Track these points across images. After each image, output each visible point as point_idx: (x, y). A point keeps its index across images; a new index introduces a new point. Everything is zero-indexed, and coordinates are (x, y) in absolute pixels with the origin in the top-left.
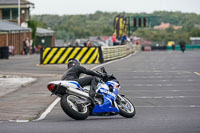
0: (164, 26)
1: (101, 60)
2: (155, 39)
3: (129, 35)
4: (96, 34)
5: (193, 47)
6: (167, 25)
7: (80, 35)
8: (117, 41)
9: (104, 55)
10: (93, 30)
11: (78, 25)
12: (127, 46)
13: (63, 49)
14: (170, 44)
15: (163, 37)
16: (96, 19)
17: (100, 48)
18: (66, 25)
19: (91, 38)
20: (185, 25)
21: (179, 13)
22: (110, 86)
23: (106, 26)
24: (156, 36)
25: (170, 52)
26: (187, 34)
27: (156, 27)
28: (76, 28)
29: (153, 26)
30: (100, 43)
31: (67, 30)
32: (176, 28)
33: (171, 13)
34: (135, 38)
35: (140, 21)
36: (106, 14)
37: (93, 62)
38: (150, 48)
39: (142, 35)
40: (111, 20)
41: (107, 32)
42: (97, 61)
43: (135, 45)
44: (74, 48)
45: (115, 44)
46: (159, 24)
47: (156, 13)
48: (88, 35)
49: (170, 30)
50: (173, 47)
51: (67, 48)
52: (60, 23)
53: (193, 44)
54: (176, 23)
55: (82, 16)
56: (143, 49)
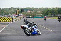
0: (29, 12)
1: (12, 21)
2: (27, 15)
3: (20, 14)
4: (11, 14)
5: (37, 17)
6: (30, 11)
7: (7, 14)
8: (17, 16)
9: (13, 19)
10: (10, 12)
11: (6, 11)
12: (19, 17)
13: (2, 18)
14: (31, 16)
15: (29, 15)
16: (11, 10)
17: (12, 17)
18: (3, 11)
19: (10, 15)
20: (35, 11)
21: (33, 8)
22: (35, 27)
23: (14, 12)
24: (27, 14)
25: (31, 18)
26: (35, 14)
27: (27, 12)
28: (6, 12)
29: (26, 11)
30: (12, 16)
31: (3, 13)
32: (32, 12)
33: (31, 8)
34: (21, 15)
35: (23, 10)
36: (14, 8)
37: (10, 21)
38: (25, 17)
39: (23, 14)
40: (15, 10)
41: (14, 13)
42: (11, 21)
43: (21, 17)
44: (5, 17)
45: (16, 16)
46: (28, 11)
47: (27, 8)
48: (9, 14)
49: (31, 13)
50: (31, 17)
51: (3, 17)
52: (1, 11)
53: (37, 16)
54: (32, 11)
55: (7, 9)
56: (23, 18)
